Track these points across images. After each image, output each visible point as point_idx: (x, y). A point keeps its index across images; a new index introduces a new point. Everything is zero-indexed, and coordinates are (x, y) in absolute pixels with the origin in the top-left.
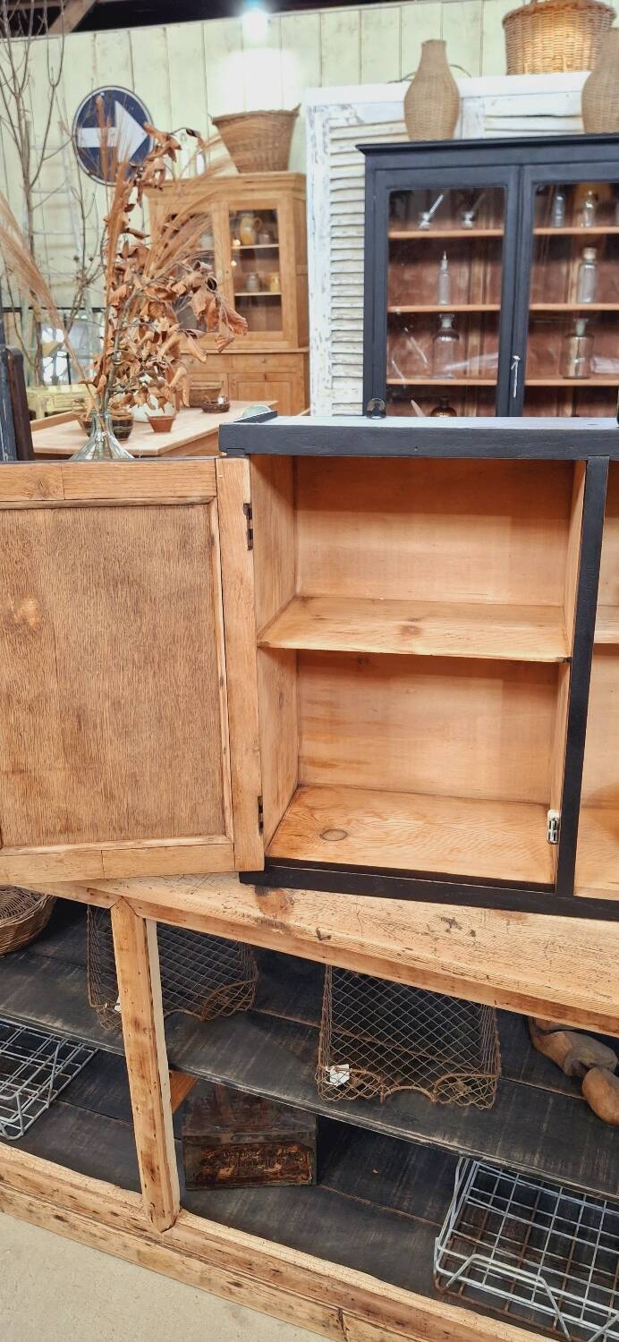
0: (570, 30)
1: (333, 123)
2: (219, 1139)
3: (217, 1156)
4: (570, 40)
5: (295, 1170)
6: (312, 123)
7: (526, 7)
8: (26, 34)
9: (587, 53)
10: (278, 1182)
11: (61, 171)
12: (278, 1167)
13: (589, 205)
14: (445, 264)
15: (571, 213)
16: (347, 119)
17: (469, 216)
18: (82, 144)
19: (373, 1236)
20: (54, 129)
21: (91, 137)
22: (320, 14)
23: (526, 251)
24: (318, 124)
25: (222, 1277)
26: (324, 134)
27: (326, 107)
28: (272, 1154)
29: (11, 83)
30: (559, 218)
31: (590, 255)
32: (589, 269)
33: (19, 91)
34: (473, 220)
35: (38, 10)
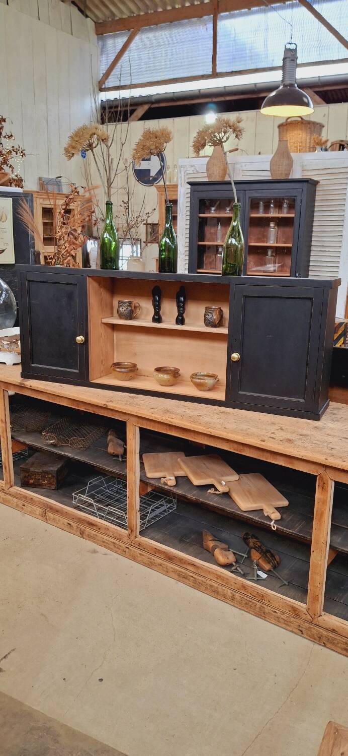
0: (300, 132)
1: (188, 172)
2: (30, 469)
3: (28, 475)
4: (301, 136)
5: (51, 484)
7: (284, 122)
8: (115, 121)
9: (308, 141)
10: (45, 488)
12: (46, 482)
13: (272, 206)
14: (219, 227)
15: (267, 208)
16: (193, 171)
17: (228, 209)
18: (135, 168)
19: (65, 500)
20: (122, 161)
21: (142, 165)
23: (247, 223)
24: (182, 173)
25: (20, 503)
26: (185, 176)
27: (186, 166)
28: (45, 477)
30: (261, 210)
31: (272, 225)
32: (273, 229)
33: (109, 145)
34: (229, 210)
35: (121, 111)
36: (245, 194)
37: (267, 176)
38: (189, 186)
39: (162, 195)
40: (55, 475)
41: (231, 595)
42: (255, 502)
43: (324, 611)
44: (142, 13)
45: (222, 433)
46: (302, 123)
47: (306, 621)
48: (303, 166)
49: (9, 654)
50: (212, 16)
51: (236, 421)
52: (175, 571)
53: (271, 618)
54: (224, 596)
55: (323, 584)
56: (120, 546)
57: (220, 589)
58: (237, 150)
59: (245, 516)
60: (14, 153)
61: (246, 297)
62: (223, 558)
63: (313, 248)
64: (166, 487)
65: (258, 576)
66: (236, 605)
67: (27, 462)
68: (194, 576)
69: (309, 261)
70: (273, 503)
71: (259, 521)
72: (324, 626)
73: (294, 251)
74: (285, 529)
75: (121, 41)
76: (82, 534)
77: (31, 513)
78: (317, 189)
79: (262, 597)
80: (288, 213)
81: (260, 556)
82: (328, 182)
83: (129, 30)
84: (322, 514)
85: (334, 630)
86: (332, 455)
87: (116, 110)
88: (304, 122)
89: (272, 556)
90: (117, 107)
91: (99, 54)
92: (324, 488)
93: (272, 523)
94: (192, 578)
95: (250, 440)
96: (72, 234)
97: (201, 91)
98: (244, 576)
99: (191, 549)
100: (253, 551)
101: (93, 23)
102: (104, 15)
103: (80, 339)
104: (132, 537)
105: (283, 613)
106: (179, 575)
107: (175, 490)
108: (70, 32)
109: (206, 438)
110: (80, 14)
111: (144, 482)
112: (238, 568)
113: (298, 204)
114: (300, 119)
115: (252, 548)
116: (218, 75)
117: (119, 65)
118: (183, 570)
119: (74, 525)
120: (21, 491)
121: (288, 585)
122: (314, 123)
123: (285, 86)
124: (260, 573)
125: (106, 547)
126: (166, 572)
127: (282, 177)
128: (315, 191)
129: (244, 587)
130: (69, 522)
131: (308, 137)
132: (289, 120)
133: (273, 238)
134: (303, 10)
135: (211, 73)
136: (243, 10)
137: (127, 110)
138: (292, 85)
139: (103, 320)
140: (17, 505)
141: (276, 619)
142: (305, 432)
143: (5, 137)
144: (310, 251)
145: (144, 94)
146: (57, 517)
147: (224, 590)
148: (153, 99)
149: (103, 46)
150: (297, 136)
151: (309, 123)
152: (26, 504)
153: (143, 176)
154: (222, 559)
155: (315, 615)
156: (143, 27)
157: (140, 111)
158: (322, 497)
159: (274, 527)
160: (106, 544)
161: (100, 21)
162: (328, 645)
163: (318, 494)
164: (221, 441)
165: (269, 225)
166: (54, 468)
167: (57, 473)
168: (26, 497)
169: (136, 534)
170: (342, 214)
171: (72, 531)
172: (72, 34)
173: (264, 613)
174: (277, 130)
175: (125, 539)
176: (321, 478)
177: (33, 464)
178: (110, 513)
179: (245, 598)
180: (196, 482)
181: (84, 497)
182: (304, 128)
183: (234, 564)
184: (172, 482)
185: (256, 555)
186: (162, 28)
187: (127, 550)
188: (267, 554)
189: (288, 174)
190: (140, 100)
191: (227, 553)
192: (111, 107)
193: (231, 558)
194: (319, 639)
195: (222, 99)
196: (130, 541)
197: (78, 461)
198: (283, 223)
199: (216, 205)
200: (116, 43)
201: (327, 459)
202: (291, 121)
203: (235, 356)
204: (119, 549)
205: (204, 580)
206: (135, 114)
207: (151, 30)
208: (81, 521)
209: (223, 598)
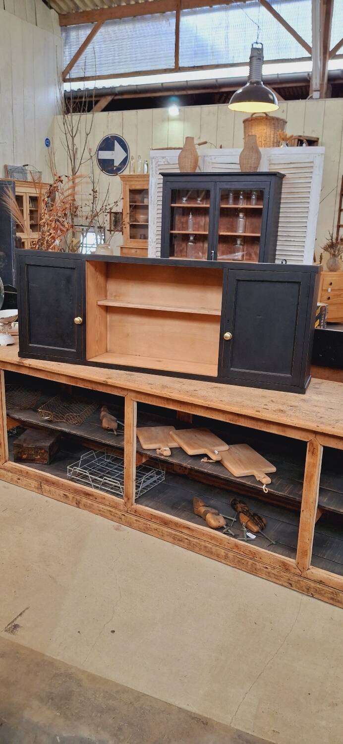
0: (264, 127)
1: (159, 163)
2: (23, 445)
3: (22, 451)
4: (265, 131)
5: (44, 459)
6: (152, 163)
7: (249, 118)
8: (80, 112)
9: (272, 136)
10: (38, 462)
11: (89, 168)
12: (39, 457)
13: (241, 197)
14: (191, 216)
15: (236, 199)
16: (164, 162)
17: (199, 200)
18: (100, 158)
19: (58, 473)
20: (86, 151)
21: (105, 155)
22: (201, 107)
23: (217, 213)
24: (154, 163)
25: (15, 477)
26: (156, 167)
27: (157, 157)
28: (37, 453)
29: (71, 133)
30: (231, 201)
31: (241, 215)
32: (241, 220)
33: (74, 135)
34: (201, 201)
35: (85, 102)
36: (215, 186)
37: (236, 169)
38: (162, 177)
39: (126, 184)
40: (47, 450)
41: (224, 554)
42: (246, 468)
43: (311, 565)
44: (106, 7)
45: (219, 405)
46: (267, 119)
47: (295, 574)
48: (270, 160)
49: (24, 611)
50: (175, 12)
51: (229, 395)
52: (170, 535)
53: (262, 573)
54: (218, 556)
55: (311, 539)
56: (116, 514)
57: (214, 549)
58: (205, 143)
59: (238, 481)
61: (238, 280)
62: (215, 521)
63: (279, 238)
64: (162, 457)
65: (248, 537)
66: (229, 564)
67: (20, 438)
68: (189, 538)
69: (275, 250)
70: (263, 470)
71: (251, 485)
72: (312, 578)
73: (262, 240)
74: (276, 492)
75: (84, 33)
76: (78, 504)
77: (26, 487)
78: (283, 182)
79: (254, 555)
80: (256, 205)
81: (249, 519)
82: (292, 176)
83: (93, 23)
84: (312, 476)
85: (321, 581)
86: (322, 423)
87: (80, 100)
88: (268, 118)
89: (260, 518)
90: (81, 97)
91: (63, 45)
92: (314, 453)
93: (264, 487)
94: (186, 540)
95: (246, 411)
96: (58, 221)
97: (164, 85)
98: (235, 537)
99: (183, 515)
100: (242, 515)
101: (57, 15)
102: (68, 6)
103: (78, 320)
104: (129, 505)
105: (274, 568)
106: (174, 538)
107: (170, 460)
108: (35, 23)
109: (203, 410)
110: (44, 5)
111: (140, 453)
112: (229, 530)
113: (266, 196)
114: (264, 115)
115: (240, 512)
116: (181, 69)
117: (82, 57)
118: (178, 534)
119: (70, 496)
120: (16, 466)
121: (276, 544)
122: (278, 119)
123: (251, 83)
124: (249, 534)
125: (102, 515)
126: (162, 536)
127: (252, 171)
128: (281, 184)
129: (237, 546)
130: (65, 493)
131: (273, 132)
132: (254, 116)
133: (242, 227)
134: (263, 9)
135: (174, 67)
136: (205, 8)
137: (92, 101)
138: (258, 83)
139: (98, 302)
140: (12, 479)
141: (268, 574)
142: (294, 404)
144: (276, 240)
145: (107, 86)
146: (52, 489)
147: (218, 550)
148: (117, 90)
149: (67, 37)
150: (262, 132)
151: (273, 119)
152: (21, 478)
153: (107, 166)
154: (213, 523)
155: (304, 569)
156: (107, 20)
157: (104, 102)
158: (312, 461)
159: (266, 490)
160: (103, 513)
161: (65, 13)
162: (316, 596)
163: (308, 459)
164: (217, 413)
165: (238, 216)
166: (47, 444)
167: (50, 449)
168: (21, 471)
169: (132, 502)
170: (307, 206)
171: (68, 502)
172: (37, 25)
173: (256, 569)
174: (243, 124)
175: (122, 507)
176: (312, 444)
177: (25, 440)
178: (105, 484)
179: (238, 556)
180: (191, 452)
181: (78, 469)
182: (268, 124)
183: (225, 526)
184: (168, 453)
185: (244, 519)
186: (125, 22)
187: (123, 517)
188: (255, 518)
189: (256, 168)
190: (104, 91)
191: (218, 517)
192: (75, 98)
193: (222, 522)
194: (308, 591)
195: (184, 93)
196: (126, 509)
197: (75, 435)
198: (251, 213)
199: (188, 196)
200: (79, 35)
201: (318, 427)
202: (256, 117)
203: (228, 335)
204: (115, 517)
205: (198, 541)
206: (98, 105)
207: (115, 23)
208: (77, 491)
209: (216, 558)
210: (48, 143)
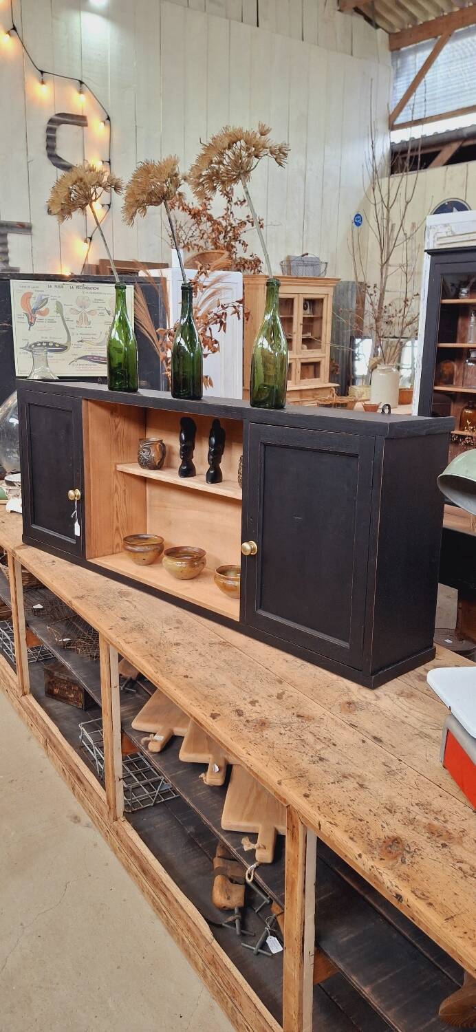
1: (439, 235)
2: (53, 674)
5: (78, 700)
6: (429, 235)
10: (70, 702)
14: (472, 319)
16: (447, 233)
24: (431, 237)
25: (29, 721)
33: (391, 206)
44: (456, 10)
51: (222, 664)
56: (102, 825)
60: (249, 225)
61: (265, 445)
62: (222, 895)
64: (145, 752)
66: (208, 988)
75: (423, 56)
83: (436, 37)
90: (413, 150)
91: (393, 77)
94: (165, 916)
101: (387, 35)
102: (401, 20)
104: (111, 818)
106: (153, 903)
107: (152, 761)
108: (350, 53)
110: (367, 24)
111: (126, 737)
120: (30, 704)
126: (142, 890)
130: (63, 767)
139: (118, 466)
143: (236, 204)
145: (452, 128)
148: (465, 133)
149: (400, 66)
152: (33, 724)
154: (219, 898)
156: (455, 29)
157: (447, 153)
161: (398, 30)
163: (288, 844)
168: (33, 714)
169: (120, 811)
171: (66, 781)
172: (352, 54)
173: (236, 1021)
175: (106, 817)
180: (185, 755)
183: (236, 911)
184: (158, 744)
187: (108, 835)
190: (446, 137)
191: (234, 887)
192: (405, 151)
199: (469, 286)
200: (415, 59)
203: (247, 547)
204: (103, 830)
206: (439, 158)
210: (358, 220)
